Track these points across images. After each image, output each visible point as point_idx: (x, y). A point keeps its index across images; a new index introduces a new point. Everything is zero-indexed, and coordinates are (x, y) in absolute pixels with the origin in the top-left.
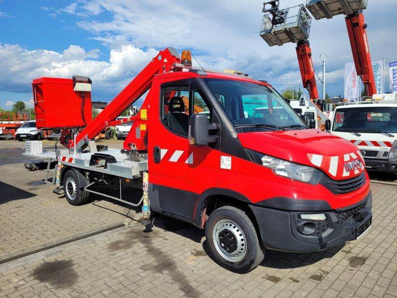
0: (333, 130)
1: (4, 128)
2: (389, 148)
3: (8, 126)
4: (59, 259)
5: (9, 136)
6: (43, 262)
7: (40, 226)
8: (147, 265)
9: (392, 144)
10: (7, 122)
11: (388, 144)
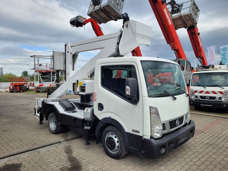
0: (191, 85)
1: (13, 86)
2: (222, 95)
3: (15, 85)
4: (15, 163)
5: (16, 90)
6: (5, 164)
7: (12, 142)
8: (64, 167)
9: (223, 93)
10: (15, 83)
11: (221, 93)
